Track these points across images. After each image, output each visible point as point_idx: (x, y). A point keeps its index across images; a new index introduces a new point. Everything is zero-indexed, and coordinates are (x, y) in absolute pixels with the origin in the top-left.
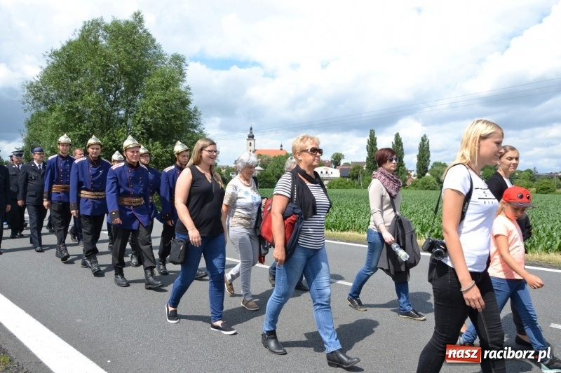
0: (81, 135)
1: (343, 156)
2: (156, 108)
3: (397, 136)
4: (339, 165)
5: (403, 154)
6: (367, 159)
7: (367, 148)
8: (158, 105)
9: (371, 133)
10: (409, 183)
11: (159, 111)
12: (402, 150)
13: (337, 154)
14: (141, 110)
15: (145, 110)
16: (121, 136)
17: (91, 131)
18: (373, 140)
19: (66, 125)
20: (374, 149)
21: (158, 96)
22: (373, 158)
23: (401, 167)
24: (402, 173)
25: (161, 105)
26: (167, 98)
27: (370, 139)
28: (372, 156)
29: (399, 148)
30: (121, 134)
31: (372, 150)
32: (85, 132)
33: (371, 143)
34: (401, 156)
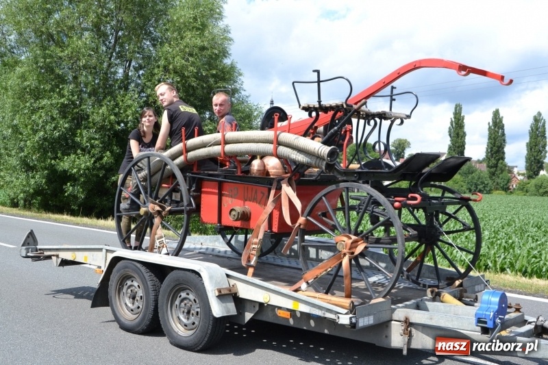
1: (409, 144)
3: (496, 113)
4: (403, 158)
5: (504, 140)
6: (450, 148)
7: (450, 131)
9: (456, 108)
10: (514, 185)
12: (503, 134)
13: (400, 140)
14: (162, 63)
15: (170, 64)
16: (129, 107)
17: (78, 98)
18: (459, 120)
19: (37, 88)
20: (461, 134)
21: (191, 39)
22: (458, 147)
23: (501, 161)
24: (502, 171)
25: (196, 54)
26: (206, 44)
27: (455, 118)
28: (457, 145)
29: (498, 133)
30: (130, 102)
31: (458, 134)
32: (68, 99)
33: (456, 124)
34: (501, 144)
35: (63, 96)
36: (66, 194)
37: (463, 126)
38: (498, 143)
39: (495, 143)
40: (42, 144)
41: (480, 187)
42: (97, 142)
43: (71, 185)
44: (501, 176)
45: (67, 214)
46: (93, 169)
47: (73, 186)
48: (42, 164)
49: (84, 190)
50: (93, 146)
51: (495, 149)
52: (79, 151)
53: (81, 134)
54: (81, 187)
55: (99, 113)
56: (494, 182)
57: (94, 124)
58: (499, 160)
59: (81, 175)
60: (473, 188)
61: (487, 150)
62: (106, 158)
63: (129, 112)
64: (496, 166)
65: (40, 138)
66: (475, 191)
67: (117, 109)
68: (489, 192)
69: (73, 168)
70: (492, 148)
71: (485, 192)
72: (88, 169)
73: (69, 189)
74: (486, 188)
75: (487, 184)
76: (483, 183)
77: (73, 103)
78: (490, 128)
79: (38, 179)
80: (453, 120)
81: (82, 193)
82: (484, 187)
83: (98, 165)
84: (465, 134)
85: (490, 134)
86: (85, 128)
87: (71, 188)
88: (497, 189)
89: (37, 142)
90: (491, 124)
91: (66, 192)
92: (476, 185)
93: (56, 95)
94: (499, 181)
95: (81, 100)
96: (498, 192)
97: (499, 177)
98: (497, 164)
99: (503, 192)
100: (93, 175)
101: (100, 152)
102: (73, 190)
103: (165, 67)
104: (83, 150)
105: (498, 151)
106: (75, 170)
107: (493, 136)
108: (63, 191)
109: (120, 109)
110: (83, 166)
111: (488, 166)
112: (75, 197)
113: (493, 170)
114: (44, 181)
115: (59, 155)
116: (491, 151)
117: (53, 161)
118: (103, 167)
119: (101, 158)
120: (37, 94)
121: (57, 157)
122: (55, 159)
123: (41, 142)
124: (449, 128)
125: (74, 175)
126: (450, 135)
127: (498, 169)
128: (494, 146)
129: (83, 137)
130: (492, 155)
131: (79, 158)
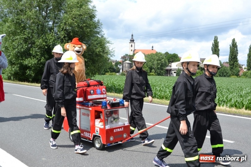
0: (25, 38)
2: (74, 20)
3: (234, 40)
5: (237, 53)
7: (212, 49)
8: (75, 18)
9: (215, 38)
10: (241, 73)
11: (76, 22)
12: (237, 50)
14: (64, 21)
15: (67, 22)
16: (51, 39)
17: (31, 35)
18: (216, 43)
19: (15, 31)
21: (75, 12)
24: (236, 67)
25: (77, 18)
26: (81, 13)
29: (234, 49)
30: (51, 37)
31: (216, 50)
32: (27, 36)
33: (215, 45)
34: (236, 55)
35: (25, 35)
36: (27, 74)
37: (218, 46)
38: (234, 54)
39: (233, 54)
40: (17, 54)
41: (225, 74)
42: (38, 53)
43: (29, 71)
44: (235, 69)
45: (27, 82)
46: (38, 64)
47: (30, 71)
48: (17, 62)
49: (34, 73)
50: (37, 55)
51: (233, 57)
52: (32, 57)
53: (32, 50)
54: (33, 72)
55: (39, 42)
56: (232, 72)
57: (37, 46)
58: (235, 62)
59: (33, 67)
60: (221, 74)
61: (229, 57)
62: (42, 60)
63: (51, 41)
64: (233, 65)
65: (16, 51)
66: (222, 76)
67: (46, 40)
68: (229, 76)
69: (29, 64)
70: (231, 56)
71: (227, 76)
72: (35, 64)
73: (28, 72)
74: (227, 75)
75: (228, 73)
76: (226, 72)
77: (29, 37)
78: (231, 47)
79: (16, 68)
80: (214, 43)
81: (33, 74)
82: (226, 74)
83: (39, 62)
84: (219, 50)
85: (231, 50)
86: (34, 47)
87: (29, 72)
88: (233, 75)
89: (15, 53)
90: (231, 45)
91: (27, 73)
92: (223, 73)
93: (22, 34)
94: (234, 71)
95: (33, 36)
96: (233, 76)
97: (234, 70)
98: (234, 63)
99: (236, 77)
100: (37, 67)
101: (40, 57)
102: (30, 72)
103: (65, 23)
104: (34, 56)
105: (234, 58)
106: (30, 65)
107: (232, 51)
108: (26, 73)
109: (47, 40)
110: (33, 63)
111: (230, 65)
112: (31, 75)
113: (232, 66)
114: (18, 69)
115: (24, 58)
116: (231, 58)
117: (21, 61)
118: (41, 63)
119: (40, 60)
120: (14, 33)
121: (23, 59)
122: (22, 60)
123: (16, 53)
124: (212, 47)
125: (30, 66)
126: (212, 50)
127: (234, 66)
128: (233, 55)
129: (33, 52)
130: (231, 60)
131: (32, 60)
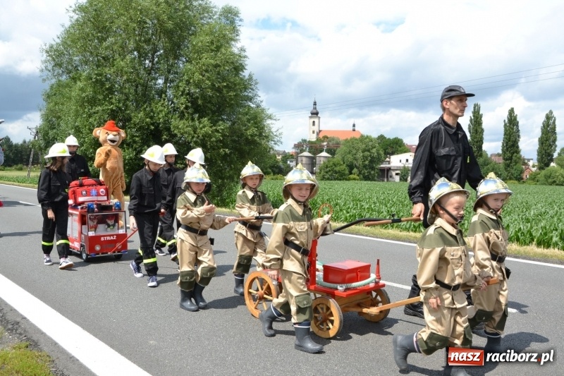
0: (112, 110)
2: (204, 76)
3: (512, 111)
5: (519, 136)
7: (469, 128)
8: (207, 71)
9: (475, 108)
10: (526, 175)
11: (208, 79)
12: (518, 131)
14: (186, 77)
15: (191, 78)
16: (161, 111)
17: (123, 105)
18: (477, 118)
19: (93, 97)
20: (480, 130)
21: (207, 59)
22: (477, 142)
23: (515, 154)
24: (516, 163)
25: (211, 71)
26: (218, 62)
27: (474, 116)
28: (475, 140)
29: (513, 129)
30: (161, 108)
31: (476, 131)
32: (116, 106)
33: (475, 122)
34: (516, 139)
35: (112, 104)
37: (482, 124)
38: (513, 139)
39: (510, 138)
42: (137, 139)
44: (515, 167)
46: (135, 160)
50: (135, 142)
51: (510, 143)
55: (138, 117)
56: (509, 173)
57: (135, 125)
58: (513, 153)
61: (503, 145)
63: (161, 116)
64: (511, 159)
70: (507, 143)
72: (131, 159)
77: (120, 109)
78: (505, 125)
80: (473, 118)
84: (482, 130)
85: (506, 130)
86: (129, 128)
88: (511, 179)
90: (507, 121)
93: (106, 103)
94: (513, 171)
95: (127, 106)
96: (511, 181)
97: (513, 168)
98: (512, 156)
99: (516, 182)
101: (140, 146)
103: (187, 81)
105: (513, 146)
107: (508, 132)
109: (154, 113)
110: (127, 157)
111: (504, 159)
113: (508, 162)
116: (507, 145)
120: (93, 102)
124: (469, 125)
126: (470, 131)
127: (513, 161)
128: (509, 141)
130: (507, 149)
